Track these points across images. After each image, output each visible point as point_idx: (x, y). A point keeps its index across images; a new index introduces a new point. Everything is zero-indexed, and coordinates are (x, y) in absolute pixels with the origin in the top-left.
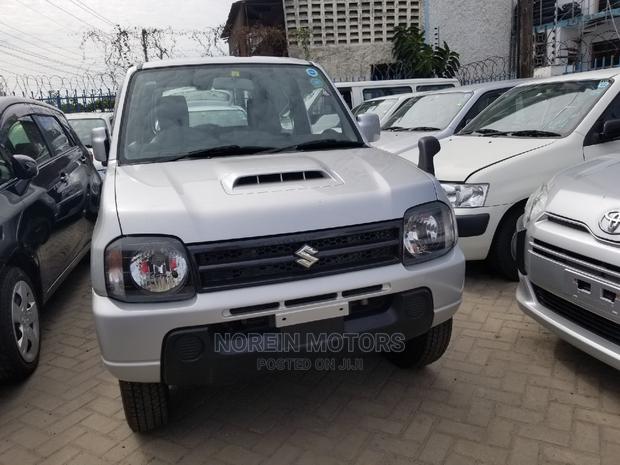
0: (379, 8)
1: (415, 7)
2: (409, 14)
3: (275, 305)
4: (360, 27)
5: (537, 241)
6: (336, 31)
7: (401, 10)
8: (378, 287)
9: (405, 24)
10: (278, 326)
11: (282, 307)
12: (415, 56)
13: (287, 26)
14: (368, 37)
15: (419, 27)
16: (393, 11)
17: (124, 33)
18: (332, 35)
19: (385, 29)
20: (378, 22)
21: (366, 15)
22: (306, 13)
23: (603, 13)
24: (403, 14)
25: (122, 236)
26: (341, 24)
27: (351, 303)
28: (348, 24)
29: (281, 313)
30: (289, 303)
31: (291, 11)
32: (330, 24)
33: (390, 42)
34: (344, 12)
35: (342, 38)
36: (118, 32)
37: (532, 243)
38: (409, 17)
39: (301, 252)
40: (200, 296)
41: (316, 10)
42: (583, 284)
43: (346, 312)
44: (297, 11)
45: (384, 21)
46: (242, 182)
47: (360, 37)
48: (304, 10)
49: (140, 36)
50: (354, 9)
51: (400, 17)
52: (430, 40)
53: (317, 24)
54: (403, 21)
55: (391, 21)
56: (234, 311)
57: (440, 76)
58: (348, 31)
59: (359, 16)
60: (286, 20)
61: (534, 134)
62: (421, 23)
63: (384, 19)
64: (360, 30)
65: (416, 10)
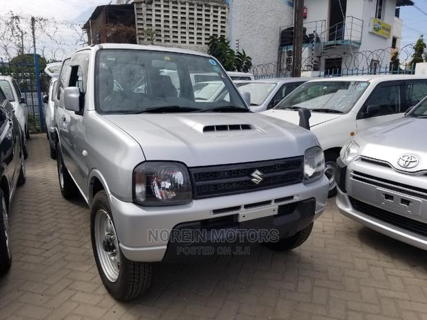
0: (200, 22)
1: (223, 25)
2: (219, 29)
3: (238, 208)
4: (187, 33)
5: (355, 172)
6: (171, 34)
7: (214, 26)
8: (292, 197)
9: (217, 35)
10: (240, 221)
11: (243, 209)
12: (224, 57)
13: (137, 27)
14: (192, 41)
15: (226, 38)
16: (209, 25)
17: (17, 18)
18: (169, 36)
19: (203, 37)
20: (199, 31)
21: (192, 26)
22: (151, 19)
23: (332, 42)
24: (215, 28)
25: (146, 161)
26: (175, 30)
27: (279, 206)
28: (179, 30)
29: (242, 212)
30: (247, 206)
31: (141, 17)
32: (167, 29)
33: (207, 46)
34: (177, 22)
35: (175, 39)
36: (12, 16)
37: (352, 174)
38: (219, 31)
39: (254, 175)
40: (195, 202)
41: (158, 18)
42: (388, 196)
43: (276, 213)
44: (145, 18)
45: (203, 32)
46: (207, 129)
47: (188, 40)
48: (149, 17)
49: (30, 21)
50: (183, 21)
51: (214, 30)
52: (233, 46)
53: (158, 28)
54: (215, 33)
55: (208, 32)
56: (215, 211)
57: (239, 71)
58: (179, 35)
59: (186, 26)
60: (136, 23)
61: (327, 111)
62: (227, 35)
63: (203, 30)
64: (187, 35)
65: (224, 27)
